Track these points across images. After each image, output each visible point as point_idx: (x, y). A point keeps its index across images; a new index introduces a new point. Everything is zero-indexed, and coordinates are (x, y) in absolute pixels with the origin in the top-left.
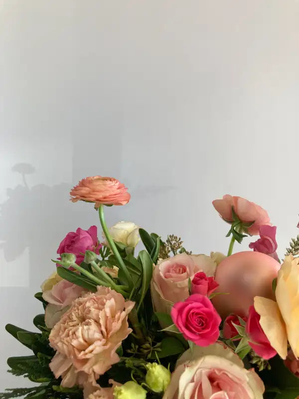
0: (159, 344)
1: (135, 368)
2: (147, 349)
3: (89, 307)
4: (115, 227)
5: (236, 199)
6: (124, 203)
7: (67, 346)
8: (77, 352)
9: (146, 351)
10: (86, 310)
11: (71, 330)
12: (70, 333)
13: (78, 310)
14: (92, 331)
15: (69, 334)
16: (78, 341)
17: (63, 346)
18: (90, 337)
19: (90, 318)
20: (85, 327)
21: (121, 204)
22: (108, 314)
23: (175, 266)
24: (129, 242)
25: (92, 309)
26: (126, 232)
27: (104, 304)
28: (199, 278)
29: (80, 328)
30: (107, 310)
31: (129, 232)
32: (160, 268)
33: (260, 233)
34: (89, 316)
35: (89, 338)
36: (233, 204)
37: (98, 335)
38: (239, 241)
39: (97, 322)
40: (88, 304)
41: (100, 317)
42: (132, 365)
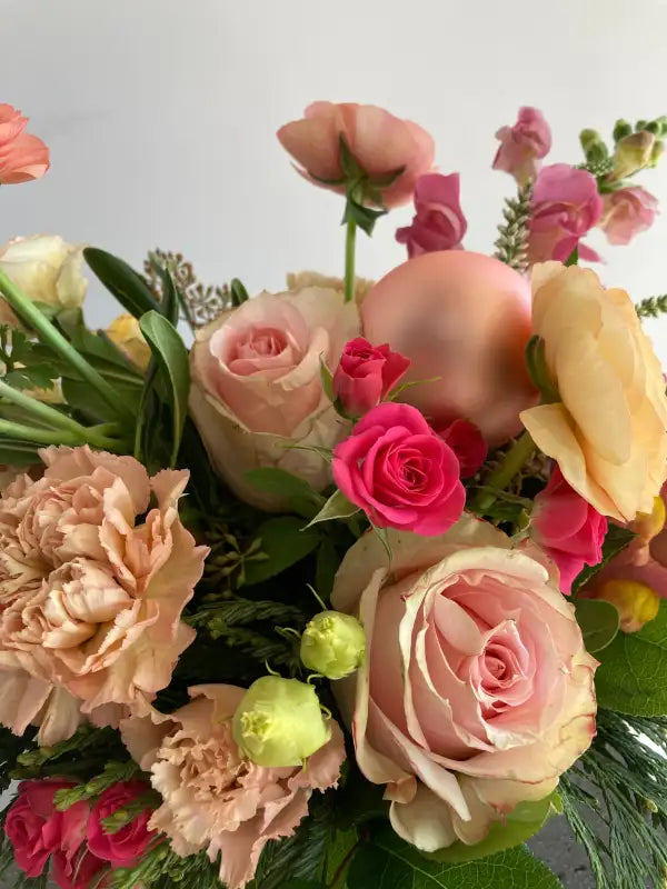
0: (256, 544)
1: (232, 631)
2: (230, 563)
3: (52, 525)
4: (7, 257)
5: (348, 111)
6: (37, 170)
7: (30, 654)
8: (68, 662)
9: (227, 570)
10: (45, 534)
11: (23, 607)
12: (25, 617)
13: (16, 539)
14: (94, 591)
15: (20, 618)
16: (63, 631)
17: (16, 659)
18: (92, 607)
19: (71, 557)
20: (68, 587)
21: (27, 177)
22: (124, 528)
23: (251, 337)
24: (62, 294)
25: (68, 529)
26: (44, 267)
27: (96, 503)
28: (357, 358)
29: (54, 595)
30: (117, 518)
31: (57, 265)
32: (214, 352)
33: (416, 196)
34: (65, 549)
35: (89, 612)
36: (341, 126)
37: (114, 595)
38: (368, 228)
39: (99, 559)
40: (43, 517)
41: (104, 545)
42: (226, 628)
